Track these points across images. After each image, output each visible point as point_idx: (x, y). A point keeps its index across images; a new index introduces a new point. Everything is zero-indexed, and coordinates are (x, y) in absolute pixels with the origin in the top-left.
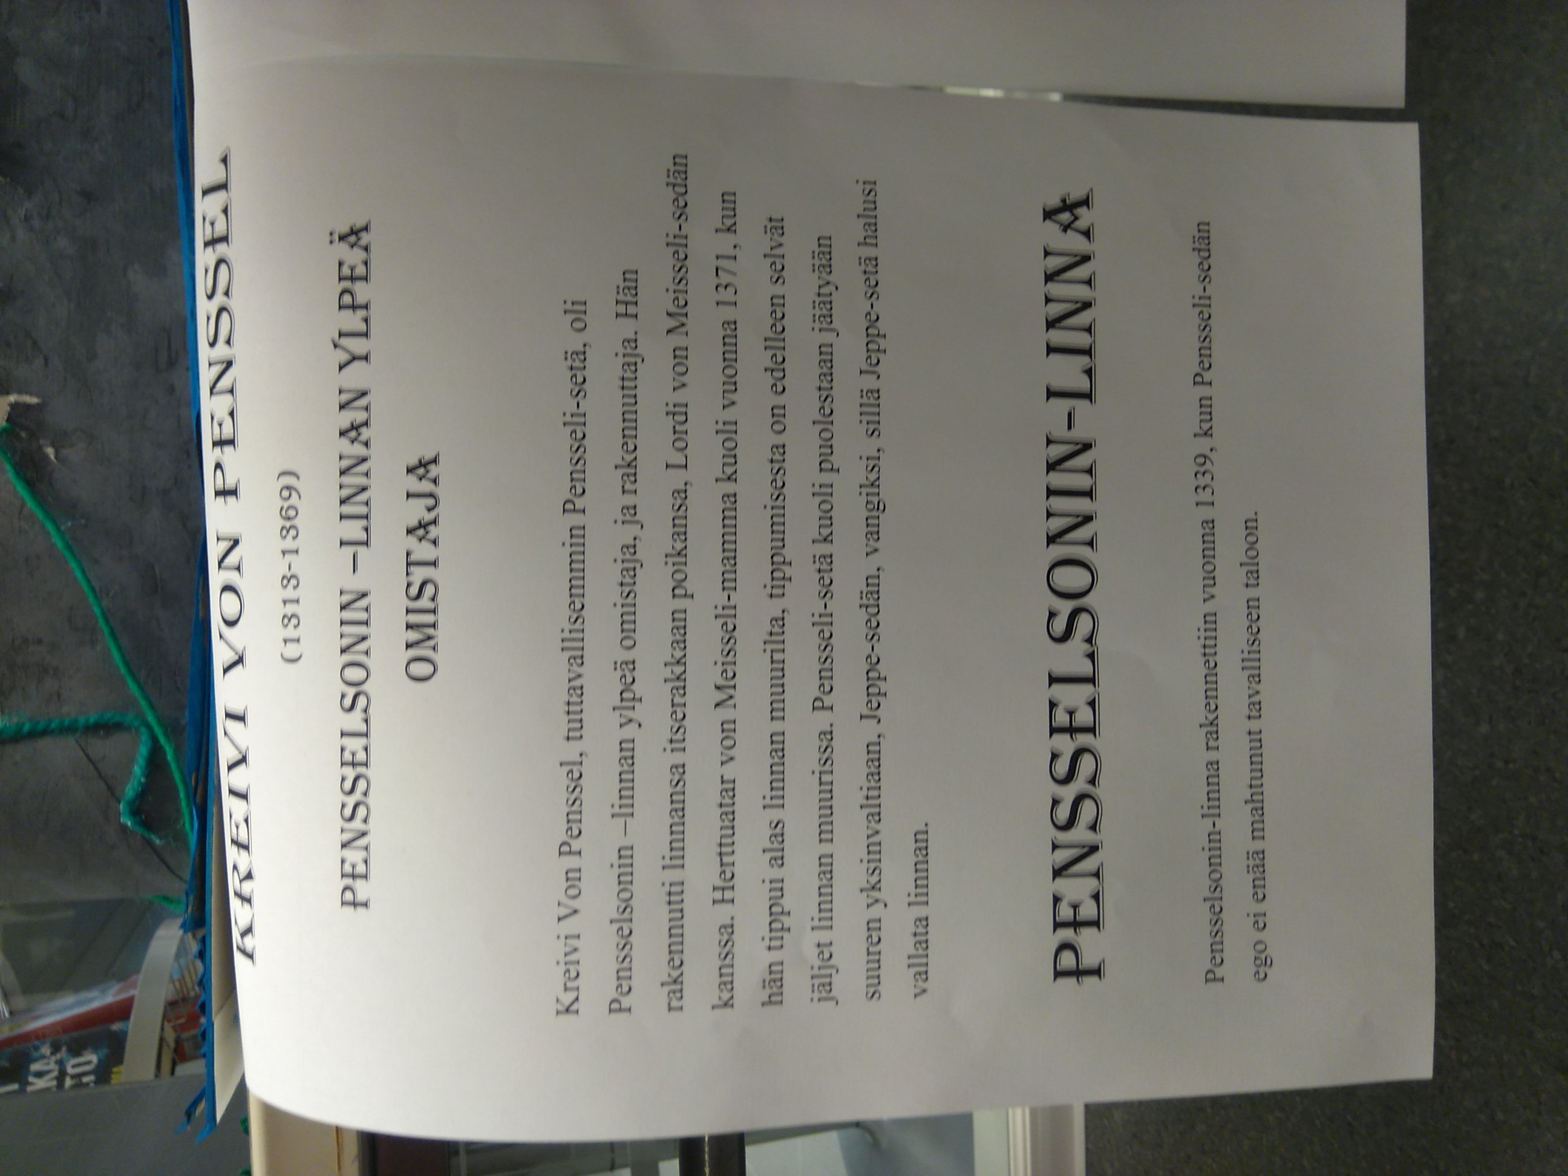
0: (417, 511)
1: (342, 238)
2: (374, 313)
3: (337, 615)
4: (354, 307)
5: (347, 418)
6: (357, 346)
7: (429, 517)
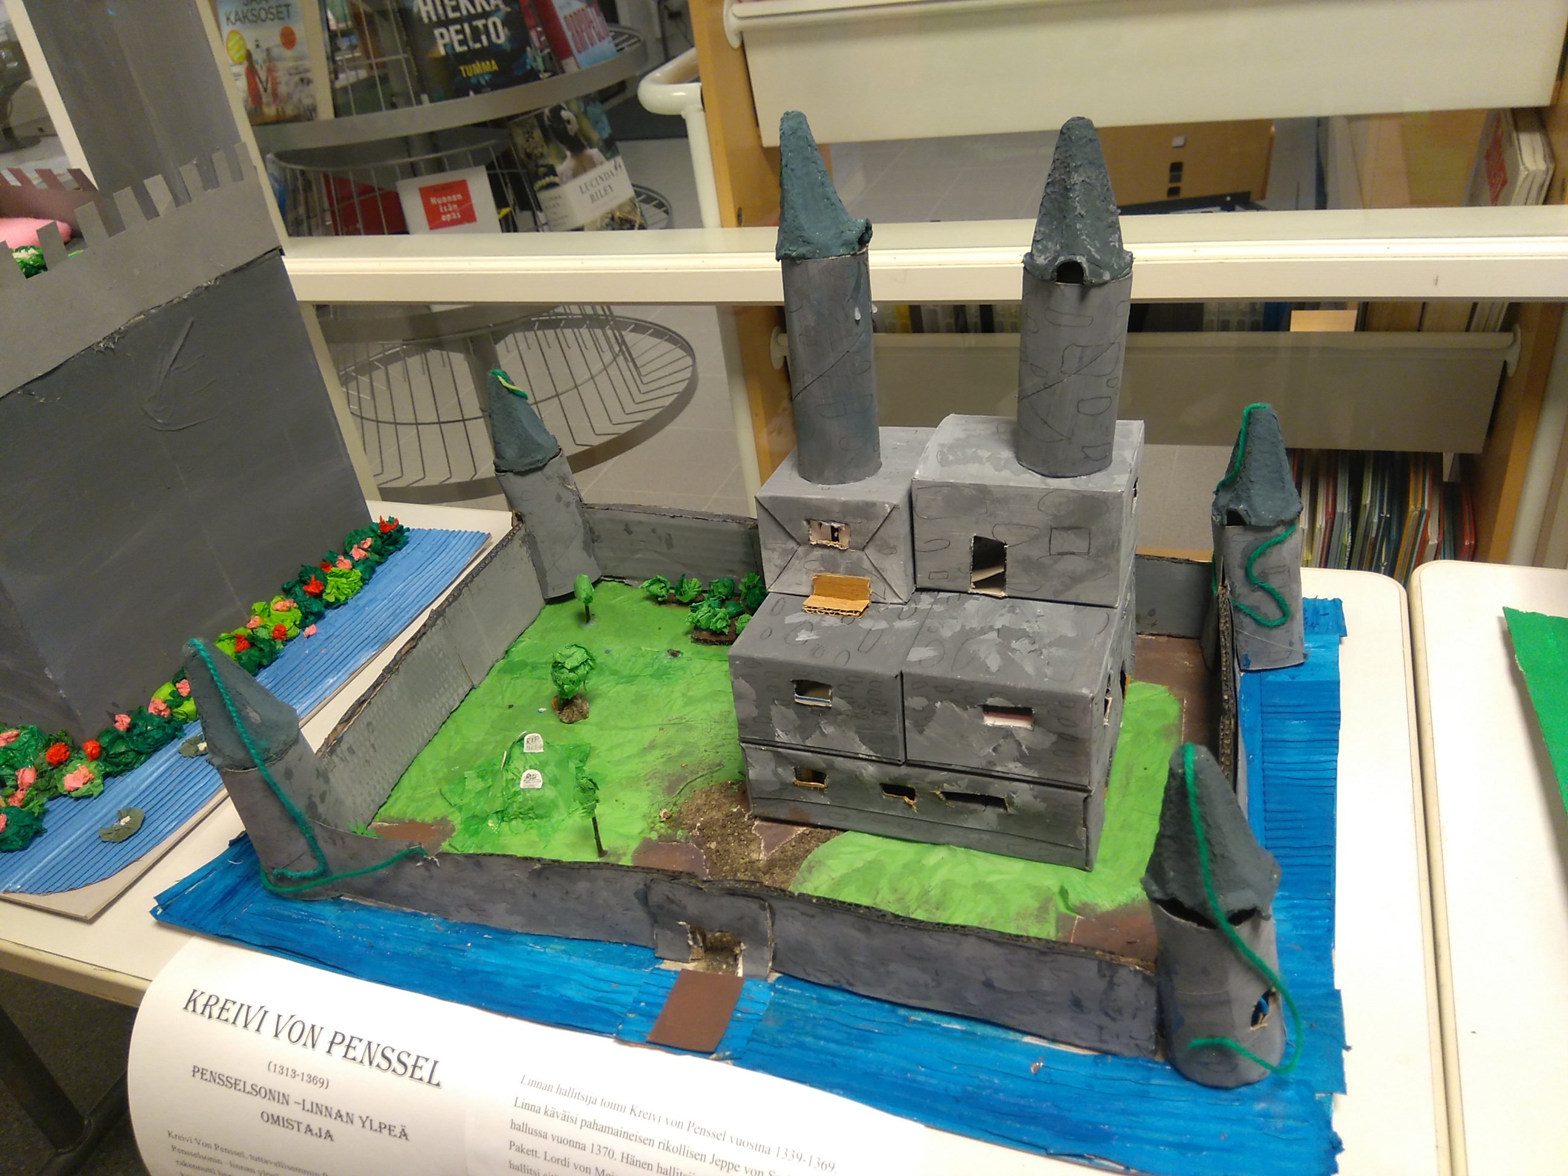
0: (315, 1130)
1: (403, 1130)
2: (377, 1134)
3: (282, 1092)
4: (380, 1127)
5: (343, 1113)
6: (368, 1124)
7: (314, 1133)
